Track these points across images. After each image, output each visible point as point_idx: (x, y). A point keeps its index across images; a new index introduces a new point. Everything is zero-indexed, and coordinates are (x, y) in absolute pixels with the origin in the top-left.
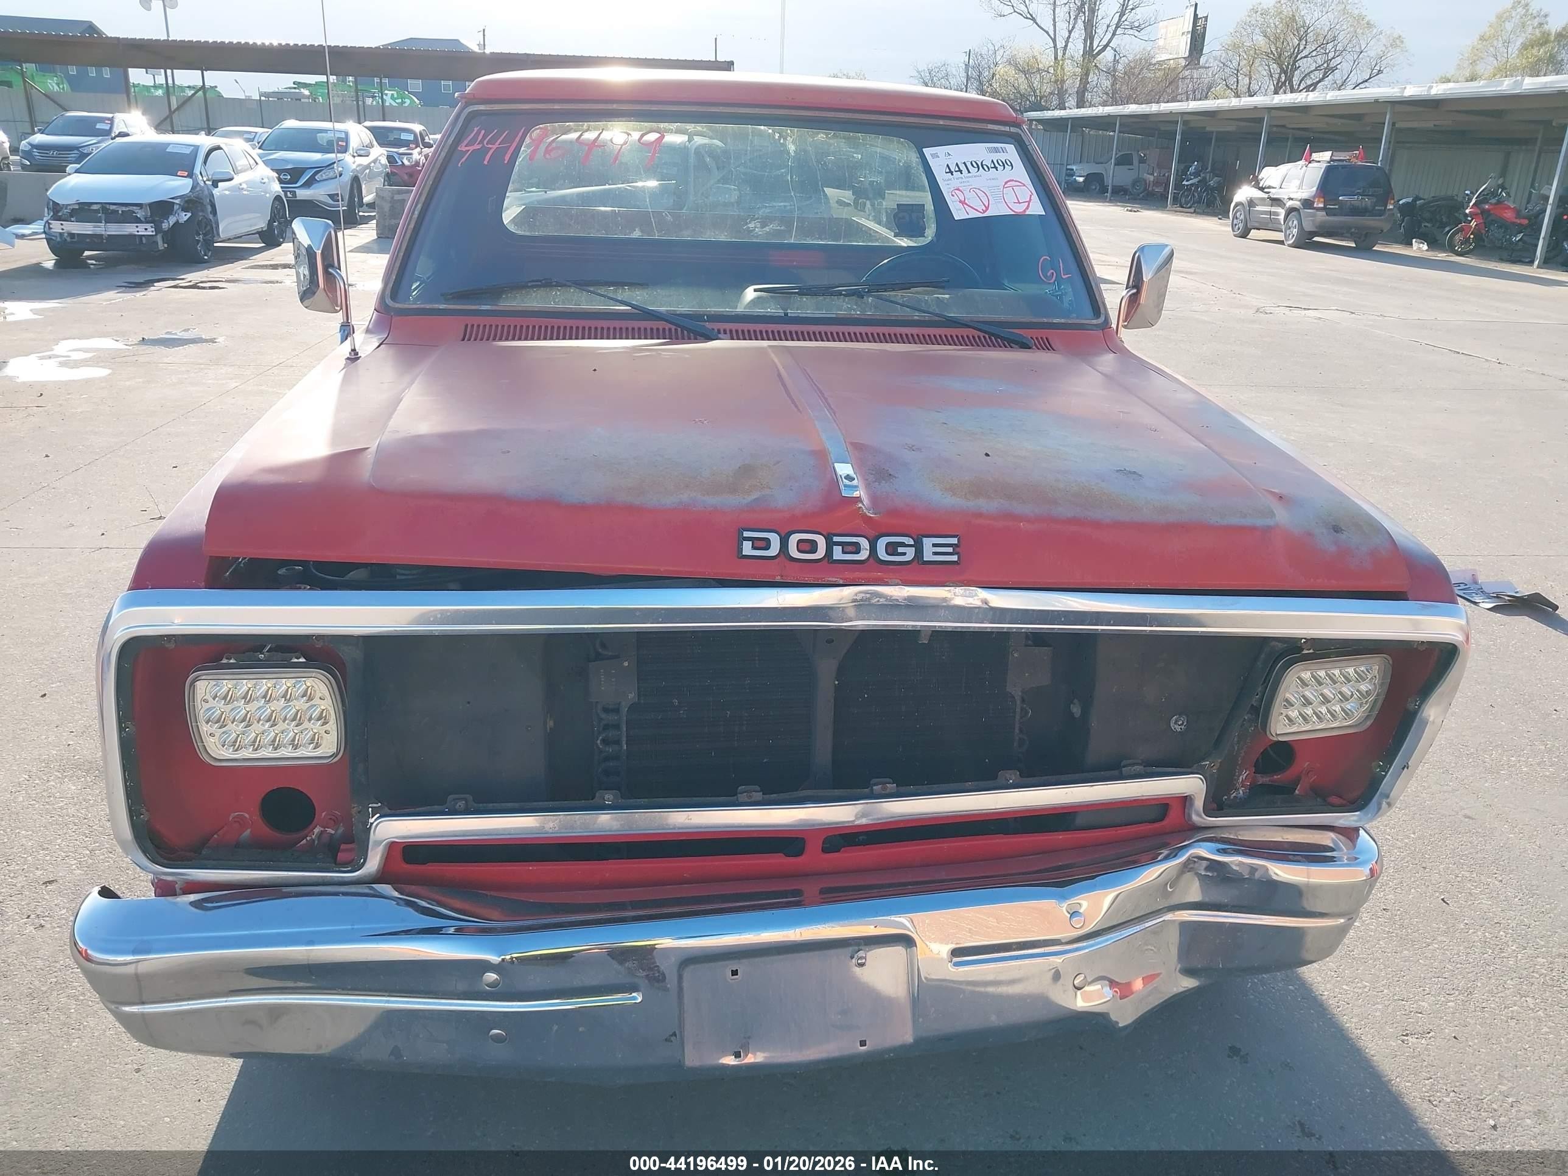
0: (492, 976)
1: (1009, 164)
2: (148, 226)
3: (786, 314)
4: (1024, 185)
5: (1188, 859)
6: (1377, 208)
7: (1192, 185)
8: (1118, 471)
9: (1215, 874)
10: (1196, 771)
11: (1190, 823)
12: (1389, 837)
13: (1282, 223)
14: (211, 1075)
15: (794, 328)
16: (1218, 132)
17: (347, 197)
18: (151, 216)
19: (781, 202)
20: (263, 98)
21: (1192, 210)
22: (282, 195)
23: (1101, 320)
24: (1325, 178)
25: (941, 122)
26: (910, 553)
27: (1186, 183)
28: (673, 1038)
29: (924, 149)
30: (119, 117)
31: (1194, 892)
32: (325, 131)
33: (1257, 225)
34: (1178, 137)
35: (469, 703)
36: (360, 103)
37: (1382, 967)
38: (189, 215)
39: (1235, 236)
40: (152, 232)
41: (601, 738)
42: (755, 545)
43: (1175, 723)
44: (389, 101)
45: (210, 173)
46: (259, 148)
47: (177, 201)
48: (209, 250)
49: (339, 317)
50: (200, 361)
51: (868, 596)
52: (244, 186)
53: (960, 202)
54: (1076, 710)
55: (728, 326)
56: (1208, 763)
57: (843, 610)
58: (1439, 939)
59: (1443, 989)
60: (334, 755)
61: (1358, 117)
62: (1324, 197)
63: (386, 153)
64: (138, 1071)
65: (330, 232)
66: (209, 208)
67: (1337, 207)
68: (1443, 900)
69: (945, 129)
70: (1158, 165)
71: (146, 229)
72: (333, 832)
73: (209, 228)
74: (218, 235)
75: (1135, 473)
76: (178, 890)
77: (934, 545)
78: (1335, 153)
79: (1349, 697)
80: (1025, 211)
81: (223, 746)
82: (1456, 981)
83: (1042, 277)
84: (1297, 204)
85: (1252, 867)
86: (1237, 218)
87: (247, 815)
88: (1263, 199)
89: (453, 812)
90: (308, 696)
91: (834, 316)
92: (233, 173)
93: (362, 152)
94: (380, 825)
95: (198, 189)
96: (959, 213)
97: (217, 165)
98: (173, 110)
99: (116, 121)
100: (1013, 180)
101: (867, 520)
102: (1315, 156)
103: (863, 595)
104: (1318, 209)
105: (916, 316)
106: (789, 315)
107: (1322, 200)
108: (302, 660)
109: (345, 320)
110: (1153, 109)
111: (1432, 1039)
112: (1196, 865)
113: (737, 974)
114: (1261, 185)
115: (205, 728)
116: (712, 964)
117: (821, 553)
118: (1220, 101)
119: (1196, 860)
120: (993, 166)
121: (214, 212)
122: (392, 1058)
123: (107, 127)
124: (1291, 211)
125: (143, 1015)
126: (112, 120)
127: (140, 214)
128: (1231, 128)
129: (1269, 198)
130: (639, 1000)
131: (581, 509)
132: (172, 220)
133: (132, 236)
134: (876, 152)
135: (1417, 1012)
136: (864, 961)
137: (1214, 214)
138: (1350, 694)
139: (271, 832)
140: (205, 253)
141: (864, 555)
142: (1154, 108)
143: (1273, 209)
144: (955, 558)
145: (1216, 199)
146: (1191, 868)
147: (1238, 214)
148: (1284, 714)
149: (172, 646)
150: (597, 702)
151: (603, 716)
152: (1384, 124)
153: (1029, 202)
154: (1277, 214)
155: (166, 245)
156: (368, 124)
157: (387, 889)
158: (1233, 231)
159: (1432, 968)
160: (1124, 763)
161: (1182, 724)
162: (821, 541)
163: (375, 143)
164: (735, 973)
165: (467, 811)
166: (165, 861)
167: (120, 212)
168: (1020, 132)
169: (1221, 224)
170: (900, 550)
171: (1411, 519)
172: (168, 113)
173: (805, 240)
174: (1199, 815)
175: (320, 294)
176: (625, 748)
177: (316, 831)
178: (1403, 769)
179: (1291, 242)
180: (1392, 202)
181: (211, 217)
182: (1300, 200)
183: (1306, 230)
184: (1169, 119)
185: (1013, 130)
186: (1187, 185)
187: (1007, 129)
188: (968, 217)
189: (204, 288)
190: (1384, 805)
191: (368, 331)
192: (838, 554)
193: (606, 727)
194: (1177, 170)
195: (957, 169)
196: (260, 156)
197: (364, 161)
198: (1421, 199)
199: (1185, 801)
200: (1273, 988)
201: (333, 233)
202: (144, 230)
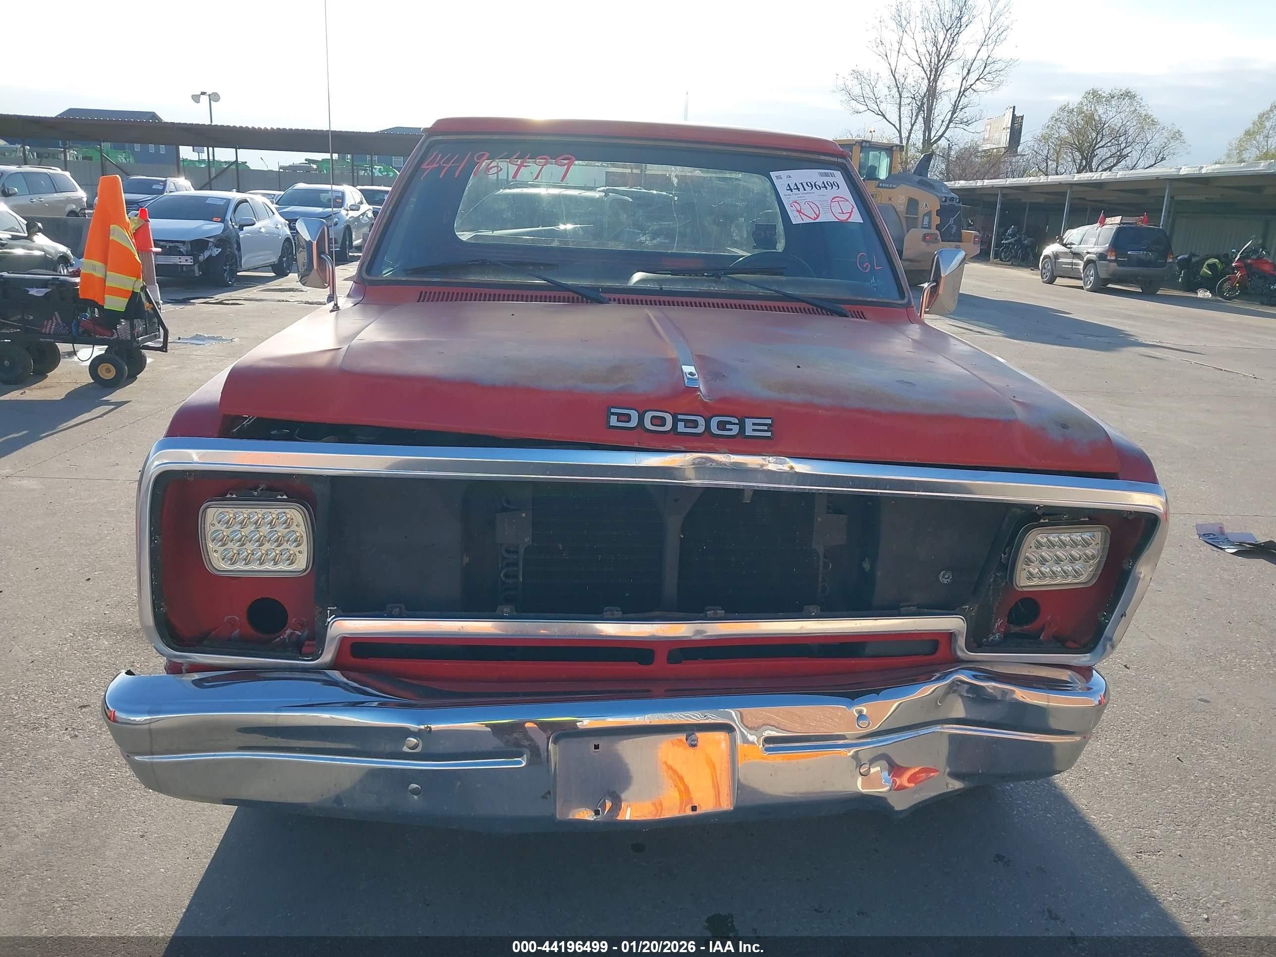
0: (413, 740)
1: (836, 185)
2: (188, 258)
3: (661, 289)
4: (848, 201)
5: (953, 682)
6: (1159, 261)
7: (1009, 243)
8: (897, 381)
9: (975, 696)
10: (958, 613)
11: (956, 657)
12: (1138, 713)
13: (1082, 272)
14: (198, 841)
15: (666, 299)
16: (1031, 203)
17: (340, 241)
18: (191, 250)
19: (666, 221)
20: (281, 170)
21: (1010, 263)
22: (291, 238)
23: (905, 301)
24: (1116, 238)
25: (784, 153)
26: (735, 430)
27: (1005, 242)
28: (548, 796)
29: (770, 173)
30: (171, 181)
31: (959, 711)
32: (326, 191)
33: (1061, 274)
34: (998, 206)
35: (406, 537)
36: (355, 174)
37: (1124, 803)
38: (220, 250)
39: (1044, 282)
40: (191, 262)
41: (503, 572)
42: (620, 419)
43: (943, 577)
44: (377, 173)
45: (237, 220)
46: (276, 204)
47: (212, 240)
48: (233, 278)
49: (327, 291)
50: (221, 354)
51: (703, 460)
52: (263, 230)
53: (797, 211)
54: (866, 565)
55: (617, 296)
56: (968, 607)
57: (684, 471)
58: (1173, 786)
59: (1173, 821)
60: (305, 570)
61: (1143, 192)
62: (1115, 252)
63: (372, 208)
64: (142, 836)
65: (324, 228)
66: (235, 246)
67: (1126, 259)
68: (1178, 758)
69: (787, 158)
70: (982, 228)
71: (186, 260)
72: (300, 634)
73: (234, 260)
74: (241, 266)
75: (910, 383)
76: (184, 671)
77: (754, 424)
78: (1124, 218)
79: (1078, 559)
80: (847, 219)
81: (223, 560)
82: (1184, 816)
83: (859, 267)
84: (1093, 257)
85: (1003, 691)
86: (1045, 268)
87: (237, 618)
88: (1066, 253)
89: (391, 616)
90: (288, 524)
91: (698, 291)
92: (254, 219)
93: (354, 207)
94: (336, 622)
95: (228, 231)
96: (796, 219)
97: (244, 214)
98: (212, 177)
99: (168, 183)
100: (838, 197)
101: (705, 404)
102: (1108, 220)
103: (700, 460)
104: (1110, 261)
105: (761, 292)
106: (664, 289)
107: (1114, 254)
108: (285, 497)
109: (332, 293)
110: (978, 185)
111: (1161, 856)
112: (959, 688)
113: (598, 748)
114: (1064, 242)
115: (211, 545)
116: (580, 739)
117: (668, 427)
118: (1031, 178)
119: (959, 683)
120: (823, 186)
121: (239, 249)
122: (335, 805)
123: (161, 188)
124: (1089, 262)
125: (152, 763)
126: (165, 183)
127: (183, 249)
128: (1041, 200)
129: (1071, 252)
130: (524, 764)
131: (493, 389)
132: (207, 254)
133: (175, 266)
134: (740, 184)
135: (1150, 837)
136: (696, 742)
137: (1027, 266)
138: (1078, 556)
139: (254, 632)
140: (230, 279)
141: (701, 429)
142: (979, 183)
143: (1075, 261)
144: (769, 434)
145: (1029, 254)
146: (956, 690)
147: (1046, 265)
148: (1026, 570)
149: (191, 479)
150: (502, 544)
151: (506, 555)
152: (1164, 197)
153: (851, 213)
154: (1076, 264)
155: (201, 273)
156: (359, 187)
157: (336, 675)
158: (1042, 278)
159: (1165, 806)
160: (902, 604)
161: (948, 578)
162: (669, 419)
163: (364, 201)
164: (597, 747)
165: (401, 616)
166: (176, 646)
167: (168, 247)
168: (845, 162)
169: (1033, 274)
170: (728, 427)
171: (1173, 488)
172: (208, 180)
173: (684, 251)
174: (963, 651)
175: (314, 274)
176: (521, 580)
177: (288, 632)
178: (1122, 616)
179: (1089, 287)
180: (1171, 256)
181: (236, 252)
182: (1095, 254)
183: (1101, 277)
184: (991, 192)
185: (840, 160)
186: (1006, 244)
187: (835, 159)
188: (803, 222)
189: (228, 304)
190: (1108, 647)
191: (349, 296)
192: (681, 428)
193: (508, 565)
194: (998, 232)
195: (795, 187)
196: (277, 209)
197: (355, 214)
198: (1195, 256)
199: (950, 636)
200: (1035, 815)
201: (326, 229)
202: (185, 261)
